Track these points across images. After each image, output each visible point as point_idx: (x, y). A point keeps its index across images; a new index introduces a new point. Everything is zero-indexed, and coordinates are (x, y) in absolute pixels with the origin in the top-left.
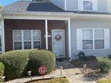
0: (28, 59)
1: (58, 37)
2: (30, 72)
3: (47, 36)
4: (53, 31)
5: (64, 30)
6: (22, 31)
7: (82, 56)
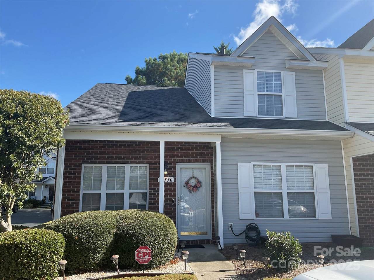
0: (114, 231)
1: (193, 182)
2: (117, 256)
3: (162, 180)
4: (179, 166)
5: (207, 166)
6: (105, 167)
7: (253, 234)
